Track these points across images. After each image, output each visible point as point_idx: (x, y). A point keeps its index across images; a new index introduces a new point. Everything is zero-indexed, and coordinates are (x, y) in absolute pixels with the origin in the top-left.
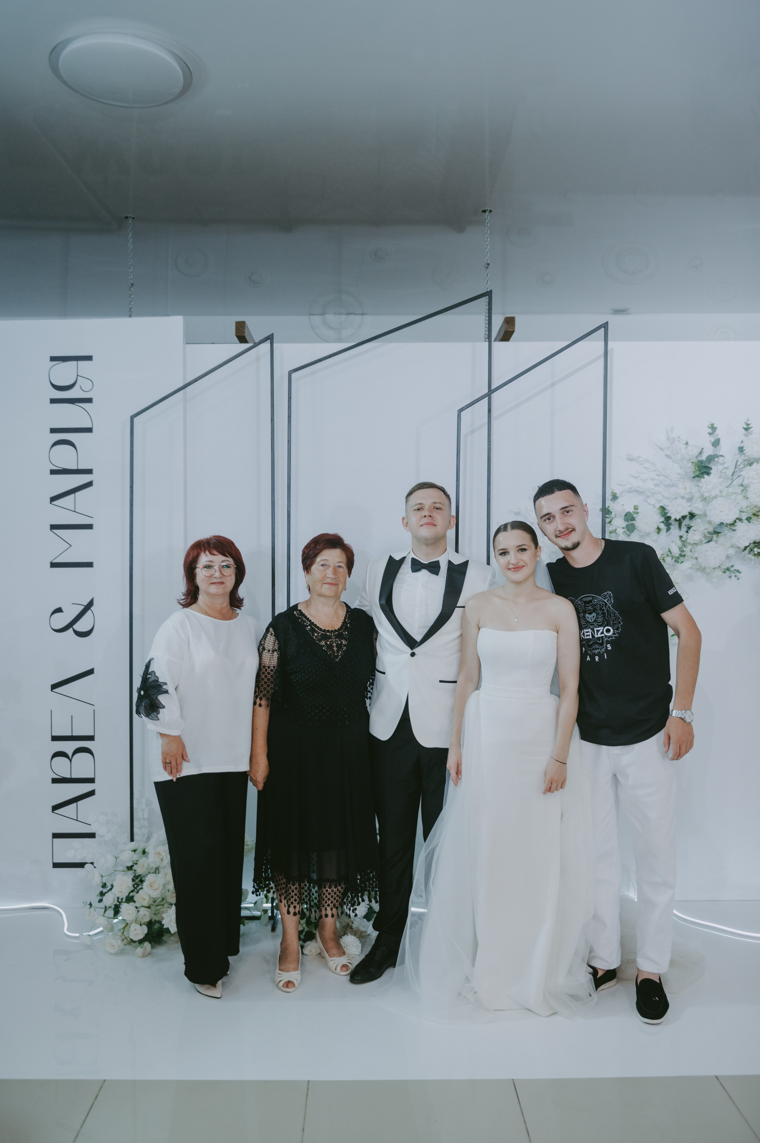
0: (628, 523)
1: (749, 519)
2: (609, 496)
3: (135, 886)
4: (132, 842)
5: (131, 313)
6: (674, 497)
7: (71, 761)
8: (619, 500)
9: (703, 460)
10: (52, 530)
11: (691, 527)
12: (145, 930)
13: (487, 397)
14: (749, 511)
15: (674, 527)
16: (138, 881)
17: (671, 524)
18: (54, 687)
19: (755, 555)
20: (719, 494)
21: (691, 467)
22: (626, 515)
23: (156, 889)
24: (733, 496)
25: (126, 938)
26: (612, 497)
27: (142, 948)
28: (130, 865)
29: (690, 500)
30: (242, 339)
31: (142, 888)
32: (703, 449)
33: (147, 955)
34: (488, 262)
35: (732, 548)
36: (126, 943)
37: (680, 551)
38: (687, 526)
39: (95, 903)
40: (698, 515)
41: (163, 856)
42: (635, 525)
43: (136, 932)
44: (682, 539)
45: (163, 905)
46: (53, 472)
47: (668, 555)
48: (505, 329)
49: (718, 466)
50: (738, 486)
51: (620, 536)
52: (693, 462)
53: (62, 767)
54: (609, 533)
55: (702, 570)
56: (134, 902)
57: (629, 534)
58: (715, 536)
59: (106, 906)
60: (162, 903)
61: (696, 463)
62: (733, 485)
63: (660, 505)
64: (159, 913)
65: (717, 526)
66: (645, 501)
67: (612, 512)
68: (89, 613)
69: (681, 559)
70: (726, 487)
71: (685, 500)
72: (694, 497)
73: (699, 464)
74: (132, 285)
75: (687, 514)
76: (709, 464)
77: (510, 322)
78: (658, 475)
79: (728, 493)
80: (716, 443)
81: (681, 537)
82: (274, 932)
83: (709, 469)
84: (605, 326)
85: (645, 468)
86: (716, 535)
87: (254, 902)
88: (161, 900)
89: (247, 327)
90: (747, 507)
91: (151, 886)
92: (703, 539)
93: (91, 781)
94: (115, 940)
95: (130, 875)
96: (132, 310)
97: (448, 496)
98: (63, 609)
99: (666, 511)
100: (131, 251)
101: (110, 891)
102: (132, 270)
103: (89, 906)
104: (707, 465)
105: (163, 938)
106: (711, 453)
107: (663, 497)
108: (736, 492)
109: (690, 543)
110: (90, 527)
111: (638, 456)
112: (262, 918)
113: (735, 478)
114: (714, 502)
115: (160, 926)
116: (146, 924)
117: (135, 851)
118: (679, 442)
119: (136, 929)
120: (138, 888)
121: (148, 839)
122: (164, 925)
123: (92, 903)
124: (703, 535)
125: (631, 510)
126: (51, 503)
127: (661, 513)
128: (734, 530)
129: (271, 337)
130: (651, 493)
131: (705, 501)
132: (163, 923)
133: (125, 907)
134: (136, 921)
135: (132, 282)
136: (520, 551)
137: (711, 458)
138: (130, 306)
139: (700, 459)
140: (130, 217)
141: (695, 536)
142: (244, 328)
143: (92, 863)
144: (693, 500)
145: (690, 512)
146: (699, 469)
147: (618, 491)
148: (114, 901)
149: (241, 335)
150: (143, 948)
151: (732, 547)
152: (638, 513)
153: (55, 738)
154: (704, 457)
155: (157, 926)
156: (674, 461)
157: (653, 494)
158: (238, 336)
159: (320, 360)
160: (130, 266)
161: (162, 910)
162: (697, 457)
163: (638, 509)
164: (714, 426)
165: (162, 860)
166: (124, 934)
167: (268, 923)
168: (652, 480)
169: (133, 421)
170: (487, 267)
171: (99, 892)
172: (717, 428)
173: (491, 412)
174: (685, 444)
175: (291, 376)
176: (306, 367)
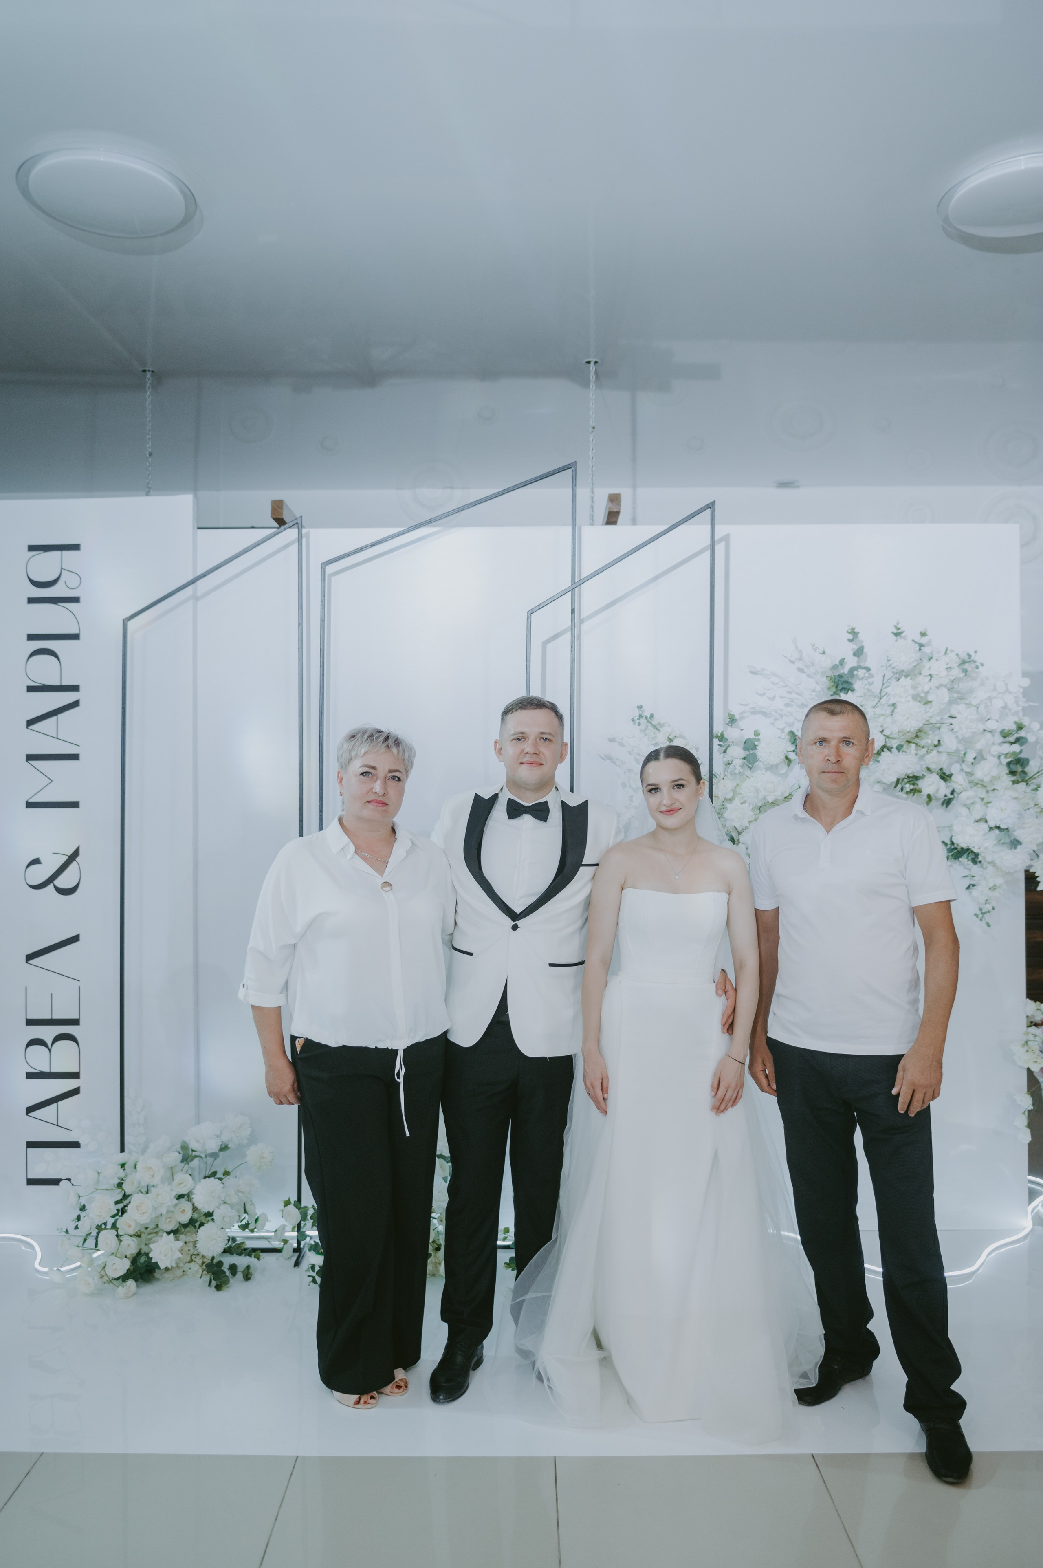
0: (748, 753)
1: (899, 748)
2: (719, 717)
3: (120, 1209)
4: (121, 1154)
5: (148, 489)
7: (50, 1050)
8: (741, 724)
9: (844, 673)
10: (30, 762)
12: (126, 1265)
14: (901, 738)
16: (125, 1202)
18: (30, 957)
19: (907, 793)
21: (825, 682)
22: (745, 743)
23: (144, 1213)
24: (881, 719)
25: (106, 1274)
26: (729, 720)
27: (123, 1286)
28: (117, 1181)
30: (281, 522)
31: (128, 1212)
32: (844, 659)
33: (132, 1297)
34: (594, 425)
35: (879, 784)
36: (106, 1282)
39: (72, 1231)
41: (157, 1171)
42: (757, 755)
43: (117, 1267)
45: (156, 1233)
46: (30, 689)
48: (609, 508)
49: (863, 681)
50: (889, 706)
51: (736, 769)
52: (827, 676)
53: (39, 1059)
56: (117, 1228)
57: (751, 767)
59: (84, 1235)
60: (156, 1230)
61: (833, 676)
62: (881, 704)
63: (790, 730)
64: (150, 1242)
66: (773, 724)
67: (727, 739)
68: (74, 865)
70: (872, 707)
73: (838, 679)
76: (852, 678)
77: (614, 499)
78: (788, 692)
79: (874, 714)
80: (859, 653)
82: (297, 1267)
83: (850, 685)
84: (711, 506)
85: (773, 683)
87: (275, 1230)
88: (155, 1226)
89: (287, 506)
90: (899, 732)
91: (138, 1209)
93: (76, 1075)
94: (91, 1278)
95: (116, 1194)
97: (560, 717)
98: (42, 860)
100: (149, 413)
101: (89, 1215)
102: (150, 436)
103: (64, 1234)
104: (847, 679)
105: (155, 1275)
106: (855, 665)
107: (796, 719)
108: (884, 713)
110: (75, 757)
111: (763, 669)
112: (284, 1251)
113: (883, 694)
115: (147, 1259)
116: (132, 1258)
117: (123, 1165)
118: (815, 649)
119: (114, 1264)
120: (123, 1212)
122: (152, 1258)
123: (68, 1230)
125: (752, 736)
126: (27, 728)
127: (790, 741)
128: (878, 762)
129: (300, 521)
130: (779, 714)
132: (150, 1255)
133: (105, 1234)
134: (118, 1254)
136: (676, 787)
137: (852, 670)
138: (148, 481)
139: (842, 671)
140: (149, 371)
142: (281, 508)
143: (69, 1180)
146: (835, 685)
147: (736, 711)
148: (91, 1227)
149: (279, 517)
150: (125, 1287)
151: (878, 782)
152: (758, 740)
153: (30, 1022)
154: (846, 670)
155: (143, 1259)
156: (809, 676)
157: (781, 716)
158: (274, 519)
159: (361, 549)
160: (147, 431)
161: (153, 1239)
162: (835, 667)
163: (759, 734)
164: (855, 631)
165: (153, 1176)
166: (105, 1269)
167: (290, 1258)
168: (781, 697)
169: (126, 625)
170: (592, 432)
171: (76, 1217)
172: (858, 633)
173: (574, 613)
174: (820, 653)
175: (325, 569)
176: (344, 558)
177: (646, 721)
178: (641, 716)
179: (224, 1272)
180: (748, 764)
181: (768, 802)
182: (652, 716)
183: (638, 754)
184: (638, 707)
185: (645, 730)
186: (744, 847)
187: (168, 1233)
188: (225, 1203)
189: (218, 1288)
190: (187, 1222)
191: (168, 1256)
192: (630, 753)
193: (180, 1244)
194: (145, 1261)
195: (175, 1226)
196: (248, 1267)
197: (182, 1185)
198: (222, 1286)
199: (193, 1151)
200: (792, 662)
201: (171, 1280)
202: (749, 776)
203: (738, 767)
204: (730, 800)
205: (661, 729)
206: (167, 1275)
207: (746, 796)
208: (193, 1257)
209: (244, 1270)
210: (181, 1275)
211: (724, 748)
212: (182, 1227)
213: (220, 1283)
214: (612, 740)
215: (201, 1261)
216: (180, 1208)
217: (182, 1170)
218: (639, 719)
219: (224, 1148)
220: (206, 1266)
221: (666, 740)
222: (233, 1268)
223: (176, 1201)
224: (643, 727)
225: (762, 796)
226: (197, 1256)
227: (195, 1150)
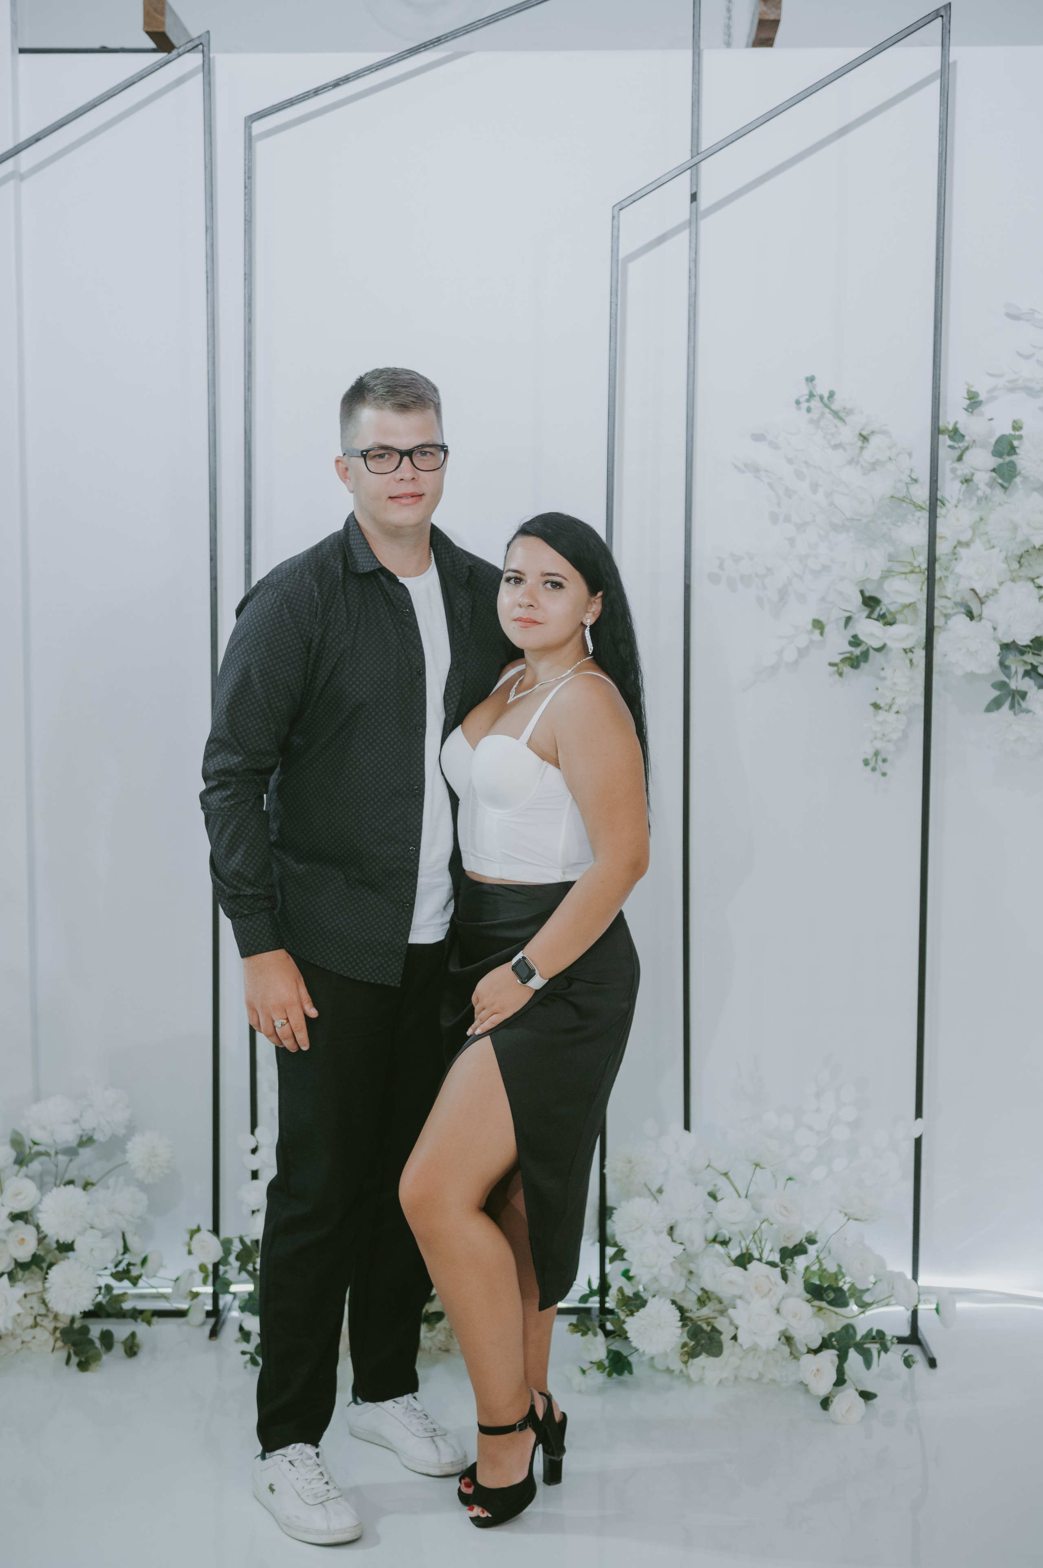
0: (1000, 461)
8: (983, 408)
22: (997, 442)
26: (968, 402)
30: (160, 41)
42: (1017, 463)
48: (760, 14)
51: (980, 489)
57: (1006, 485)
67: (963, 436)
82: (214, 1338)
84: (945, 12)
87: (174, 1278)
89: (172, 11)
111: (1030, 310)
112: (191, 1315)
125: (1008, 430)
129: (204, 41)
142: (162, 14)
147: (982, 386)
149: (155, 30)
152: (1020, 437)
158: (150, 34)
159: (316, 92)
163: (1022, 429)
167: (204, 1324)
173: (697, 199)
175: (250, 128)
176: (284, 108)
177: (821, 405)
178: (811, 395)
179: (91, 1342)
180: (1000, 481)
181: (1034, 547)
182: (832, 394)
183: (806, 463)
184: (806, 379)
185: (819, 422)
186: (989, 625)
188: (92, 1227)
189: (83, 1366)
190: (28, 1258)
192: (790, 461)
193: (18, 1294)
196: (133, 1335)
197: (19, 1198)
198: (89, 1364)
199: (35, 1143)
202: (1001, 502)
203: (982, 486)
204: (967, 545)
205: (847, 419)
207: (998, 537)
208: (39, 1319)
209: (127, 1339)
210: (19, 1347)
211: (956, 453)
212: (18, 1269)
213: (86, 1359)
214: (758, 438)
215: (51, 1326)
216: (18, 1236)
217: (17, 1176)
218: (808, 401)
219: (86, 1141)
220: (61, 1333)
221: (856, 439)
222: (107, 1339)
223: (9, 1224)
224: (815, 415)
225: (1020, 537)
226: (45, 1316)
227: (37, 1141)
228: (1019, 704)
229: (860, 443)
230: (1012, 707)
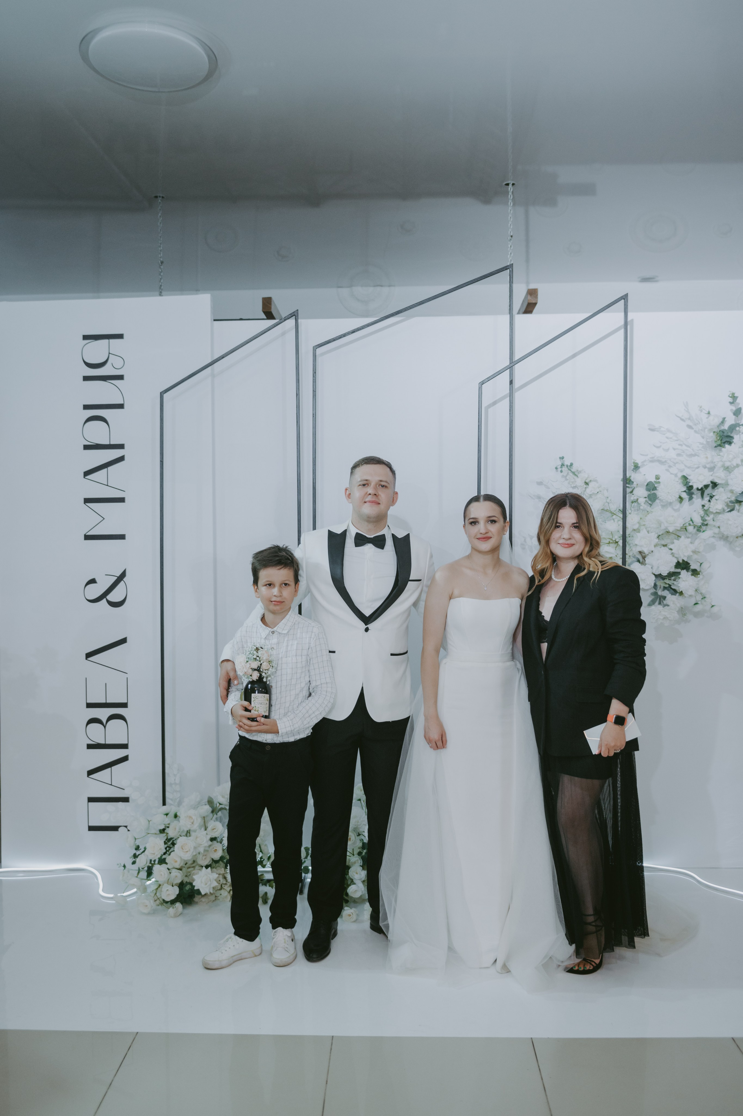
0: (649, 493)
2: (630, 465)
3: (168, 849)
4: (164, 806)
5: (161, 291)
6: (696, 466)
7: (105, 727)
8: (641, 470)
9: (725, 430)
10: (86, 504)
11: (714, 496)
12: (176, 891)
13: (509, 370)
15: (697, 496)
16: (170, 844)
17: (693, 494)
18: (89, 655)
20: (740, 463)
21: (712, 437)
22: (647, 485)
23: (187, 852)
25: (158, 898)
26: (633, 467)
27: (173, 908)
28: (162, 827)
29: (712, 469)
30: (269, 315)
31: (174, 851)
32: (724, 418)
33: (178, 916)
34: (512, 235)
36: (159, 904)
37: (702, 520)
38: (709, 495)
39: (129, 865)
40: (720, 484)
41: (194, 819)
42: (657, 494)
43: (168, 893)
44: (705, 508)
45: (194, 867)
46: (86, 447)
47: (690, 525)
48: (528, 300)
49: (740, 435)
51: (641, 506)
52: (714, 432)
53: (97, 734)
54: (631, 502)
55: (725, 538)
56: (166, 863)
57: (651, 504)
58: (737, 506)
59: (139, 868)
60: (193, 865)
61: (718, 432)
63: (682, 475)
64: (190, 875)
65: (739, 495)
66: (667, 470)
67: (633, 482)
68: (122, 584)
69: (704, 528)
71: (707, 469)
72: (716, 466)
73: (722, 434)
74: (162, 262)
75: (709, 483)
76: (731, 433)
77: (533, 293)
78: (680, 445)
80: (737, 413)
81: (703, 506)
82: (302, 895)
83: (732, 439)
84: (625, 298)
85: (667, 438)
86: (738, 504)
88: (192, 862)
89: (274, 303)
91: (182, 849)
92: (726, 508)
93: (125, 746)
94: (148, 900)
95: (163, 837)
96: (162, 287)
98: (97, 580)
99: (688, 480)
100: (160, 230)
101: (143, 853)
102: (161, 248)
103: (123, 868)
104: (729, 434)
105: (194, 899)
106: (733, 422)
107: (686, 466)
109: (712, 512)
110: (122, 500)
111: (659, 426)
114: (736, 471)
116: (178, 885)
117: (167, 815)
118: (701, 411)
119: (167, 890)
120: (170, 851)
121: (179, 804)
122: (194, 886)
123: (126, 865)
124: (726, 504)
125: (653, 479)
126: (84, 478)
127: (683, 483)
129: (296, 314)
130: (673, 462)
131: (728, 471)
132: (194, 884)
133: (157, 868)
134: (168, 882)
135: (162, 259)
136: (489, 522)
137: (733, 428)
138: (160, 284)
139: (722, 428)
140: (160, 197)
141: (718, 504)
142: (270, 304)
143: (126, 827)
144: (715, 470)
145: (712, 481)
146: (720, 439)
147: (638, 461)
148: (147, 863)
149: (268, 311)
150: (175, 909)
152: (659, 483)
153: (89, 705)
154: (726, 427)
155: (188, 887)
156: (695, 431)
157: (675, 464)
158: (264, 312)
159: (344, 335)
160: (159, 245)
161: (193, 872)
162: (718, 426)
163: (659, 478)
164: (735, 395)
165: (192, 823)
166: (157, 895)
168: (674, 449)
169: (163, 397)
170: (511, 239)
171: (133, 855)
172: (737, 397)
173: (512, 384)
174: (706, 413)
175: (316, 351)
176: (330, 342)
177: (567, 469)
178: (563, 465)
180: (649, 502)
182: (572, 465)
184: (560, 458)
185: (566, 476)
186: (650, 567)
187: (207, 867)
190: (218, 859)
191: (208, 885)
193: (215, 876)
194: (190, 889)
195: (210, 861)
196: (266, 894)
197: (214, 831)
199: (220, 804)
200: (683, 420)
201: (206, 904)
202: (649, 511)
204: (637, 531)
205: (578, 475)
206: (203, 900)
207: (650, 527)
208: (223, 886)
210: (214, 899)
211: (631, 490)
212: (213, 862)
214: (540, 483)
216: (213, 848)
217: (212, 819)
218: (561, 467)
221: (583, 484)
223: (210, 843)
224: (565, 473)
225: (663, 527)
226: (226, 884)
227: (222, 803)
228: (663, 602)
229: (585, 486)
230: (660, 603)
